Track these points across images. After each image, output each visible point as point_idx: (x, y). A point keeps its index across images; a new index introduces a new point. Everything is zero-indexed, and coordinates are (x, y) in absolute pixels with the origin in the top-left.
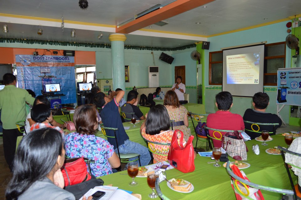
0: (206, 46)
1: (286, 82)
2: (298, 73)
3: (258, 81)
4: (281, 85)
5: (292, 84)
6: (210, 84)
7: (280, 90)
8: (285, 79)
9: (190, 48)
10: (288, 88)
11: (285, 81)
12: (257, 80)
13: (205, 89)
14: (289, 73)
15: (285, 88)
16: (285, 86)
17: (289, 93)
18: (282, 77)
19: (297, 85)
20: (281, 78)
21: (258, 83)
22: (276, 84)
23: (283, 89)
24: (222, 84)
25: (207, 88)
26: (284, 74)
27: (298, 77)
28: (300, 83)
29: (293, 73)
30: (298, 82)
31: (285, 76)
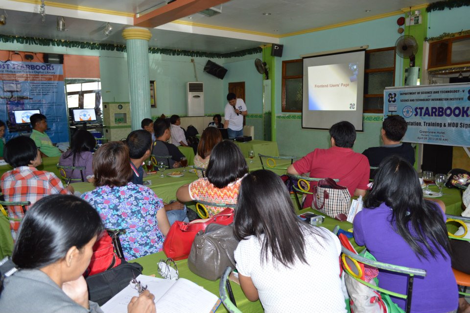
0: (278, 51)
1: (396, 108)
2: (414, 93)
3: (355, 106)
4: (389, 111)
5: (404, 110)
6: (283, 110)
8: (395, 103)
9: (252, 54)
11: (395, 106)
12: (354, 104)
13: (275, 118)
14: (401, 94)
18: (391, 99)
19: (411, 112)
20: (389, 101)
21: (355, 109)
22: (381, 111)
24: (301, 111)
25: (279, 117)
26: (393, 96)
27: (413, 100)
28: (416, 108)
29: (406, 94)
30: (414, 108)
31: (395, 99)
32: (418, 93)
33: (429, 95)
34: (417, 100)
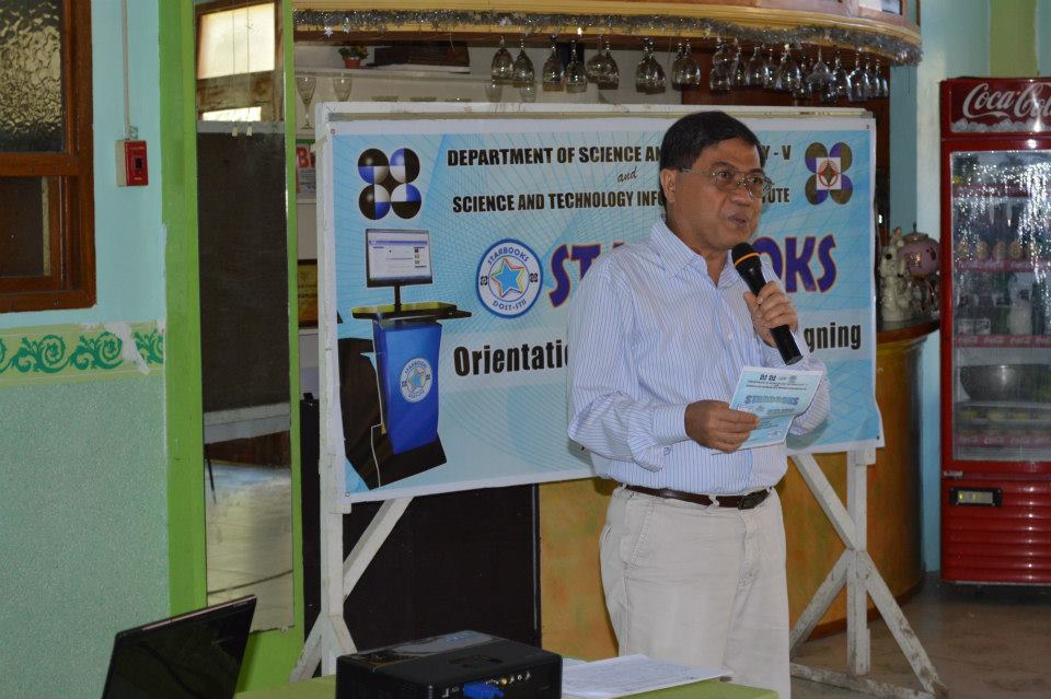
1: (424, 252)
4: (372, 283)
7: (365, 345)
8: (413, 223)
10: (450, 312)
11: (418, 246)
14: (455, 158)
15: (431, 319)
16: (412, 297)
17: (465, 362)
18: (380, 195)
19: (533, 278)
20: (370, 209)
23: (398, 326)
26: (398, 171)
27: (532, 202)
28: (560, 254)
29: (489, 158)
30: (546, 250)
31: (414, 192)
32: (565, 155)
33: (625, 167)
34: (561, 200)
